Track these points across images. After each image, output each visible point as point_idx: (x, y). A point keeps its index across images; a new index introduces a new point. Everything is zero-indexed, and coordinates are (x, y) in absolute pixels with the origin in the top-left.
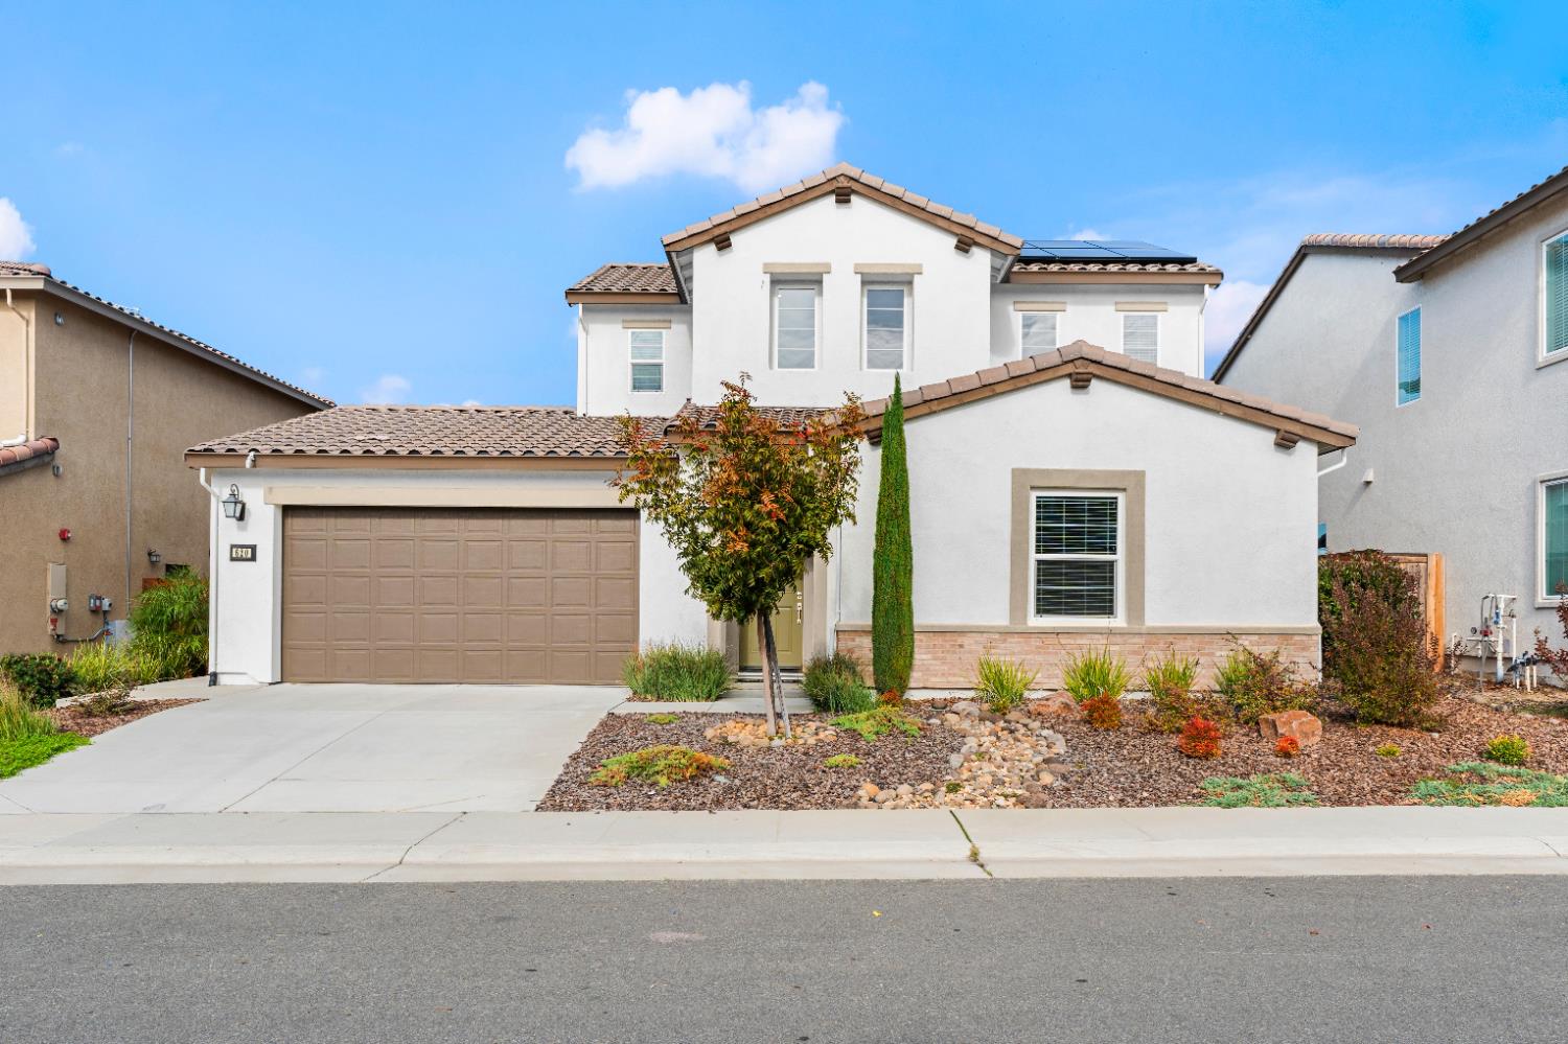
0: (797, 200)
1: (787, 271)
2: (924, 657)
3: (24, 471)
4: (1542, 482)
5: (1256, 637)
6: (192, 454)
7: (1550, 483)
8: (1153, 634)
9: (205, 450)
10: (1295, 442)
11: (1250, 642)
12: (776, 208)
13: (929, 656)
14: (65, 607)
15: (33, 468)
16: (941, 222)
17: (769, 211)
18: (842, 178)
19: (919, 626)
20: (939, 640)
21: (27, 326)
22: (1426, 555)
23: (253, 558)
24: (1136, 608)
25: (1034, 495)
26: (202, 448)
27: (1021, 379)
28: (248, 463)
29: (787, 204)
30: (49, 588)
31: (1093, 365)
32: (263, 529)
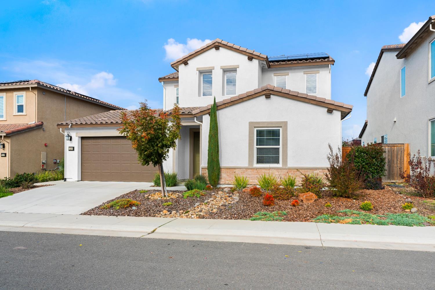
0: (205, 50)
1: (204, 69)
2: (225, 175)
3: (34, 130)
4: (430, 120)
5: (321, 170)
6: (58, 125)
7: (431, 120)
8: (290, 169)
9: (61, 124)
10: (332, 111)
11: (320, 171)
12: (199, 53)
13: (226, 175)
14: (45, 162)
15: (36, 129)
16: (243, 53)
17: (197, 54)
18: (217, 43)
19: (223, 167)
20: (229, 170)
21: (35, 95)
22: (403, 144)
23: (73, 150)
24: (285, 162)
25: (256, 129)
26: (61, 123)
27: (251, 96)
28: (69, 127)
29: (202, 51)
30: (41, 157)
31: (271, 91)
32: (76, 143)
